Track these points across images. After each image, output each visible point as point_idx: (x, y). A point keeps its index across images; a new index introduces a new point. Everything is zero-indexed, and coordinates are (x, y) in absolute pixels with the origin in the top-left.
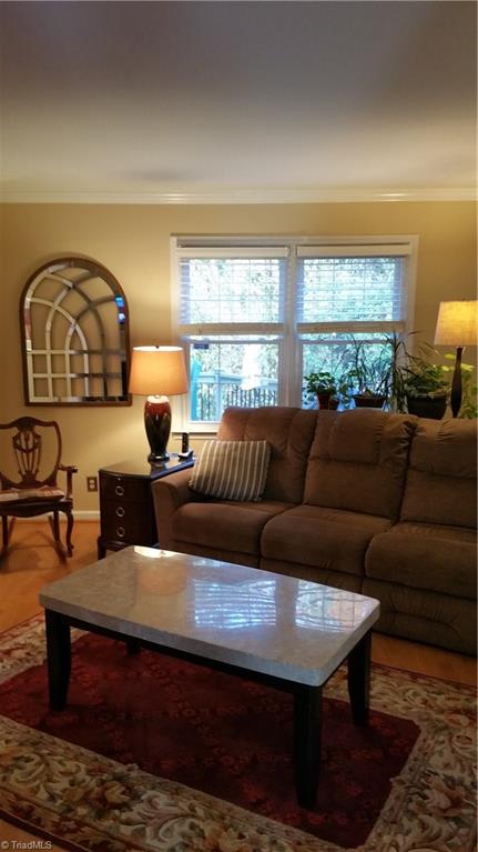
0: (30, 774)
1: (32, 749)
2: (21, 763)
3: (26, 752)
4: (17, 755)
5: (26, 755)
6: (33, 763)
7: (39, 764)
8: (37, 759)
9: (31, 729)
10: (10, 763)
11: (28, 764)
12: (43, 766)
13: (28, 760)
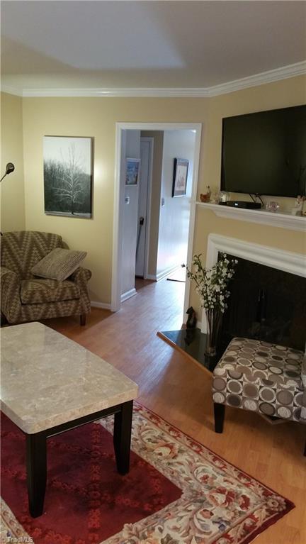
0: (149, 432)
1: (147, 446)
2: (154, 439)
3: (150, 445)
4: (155, 444)
5: (150, 443)
6: (147, 438)
7: (144, 436)
8: (144, 439)
9: (145, 459)
10: (158, 440)
11: (150, 437)
12: (142, 434)
13: (149, 440)
